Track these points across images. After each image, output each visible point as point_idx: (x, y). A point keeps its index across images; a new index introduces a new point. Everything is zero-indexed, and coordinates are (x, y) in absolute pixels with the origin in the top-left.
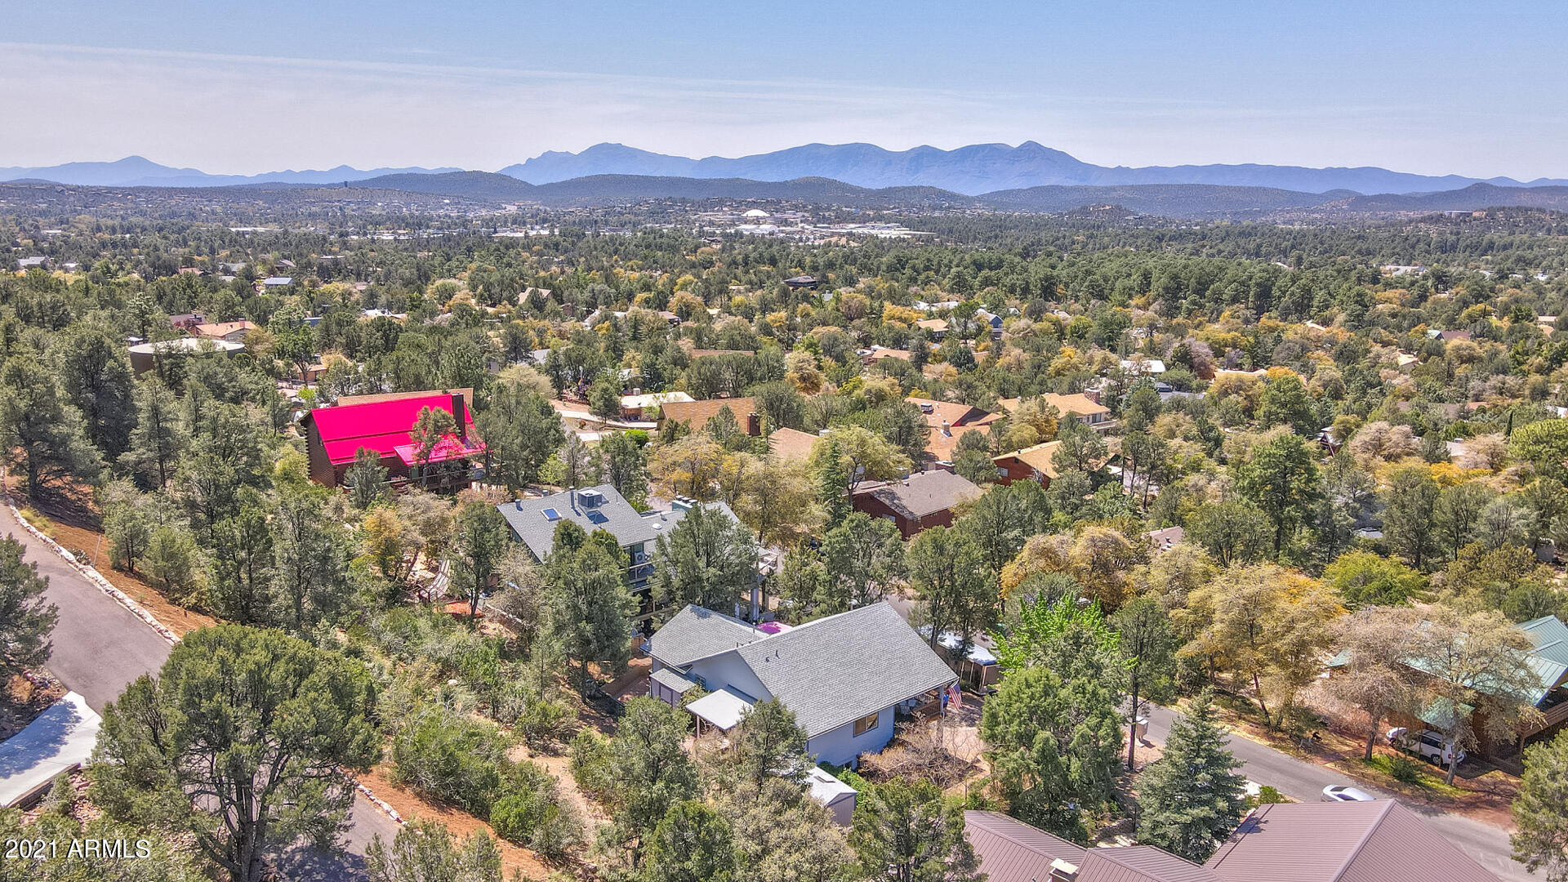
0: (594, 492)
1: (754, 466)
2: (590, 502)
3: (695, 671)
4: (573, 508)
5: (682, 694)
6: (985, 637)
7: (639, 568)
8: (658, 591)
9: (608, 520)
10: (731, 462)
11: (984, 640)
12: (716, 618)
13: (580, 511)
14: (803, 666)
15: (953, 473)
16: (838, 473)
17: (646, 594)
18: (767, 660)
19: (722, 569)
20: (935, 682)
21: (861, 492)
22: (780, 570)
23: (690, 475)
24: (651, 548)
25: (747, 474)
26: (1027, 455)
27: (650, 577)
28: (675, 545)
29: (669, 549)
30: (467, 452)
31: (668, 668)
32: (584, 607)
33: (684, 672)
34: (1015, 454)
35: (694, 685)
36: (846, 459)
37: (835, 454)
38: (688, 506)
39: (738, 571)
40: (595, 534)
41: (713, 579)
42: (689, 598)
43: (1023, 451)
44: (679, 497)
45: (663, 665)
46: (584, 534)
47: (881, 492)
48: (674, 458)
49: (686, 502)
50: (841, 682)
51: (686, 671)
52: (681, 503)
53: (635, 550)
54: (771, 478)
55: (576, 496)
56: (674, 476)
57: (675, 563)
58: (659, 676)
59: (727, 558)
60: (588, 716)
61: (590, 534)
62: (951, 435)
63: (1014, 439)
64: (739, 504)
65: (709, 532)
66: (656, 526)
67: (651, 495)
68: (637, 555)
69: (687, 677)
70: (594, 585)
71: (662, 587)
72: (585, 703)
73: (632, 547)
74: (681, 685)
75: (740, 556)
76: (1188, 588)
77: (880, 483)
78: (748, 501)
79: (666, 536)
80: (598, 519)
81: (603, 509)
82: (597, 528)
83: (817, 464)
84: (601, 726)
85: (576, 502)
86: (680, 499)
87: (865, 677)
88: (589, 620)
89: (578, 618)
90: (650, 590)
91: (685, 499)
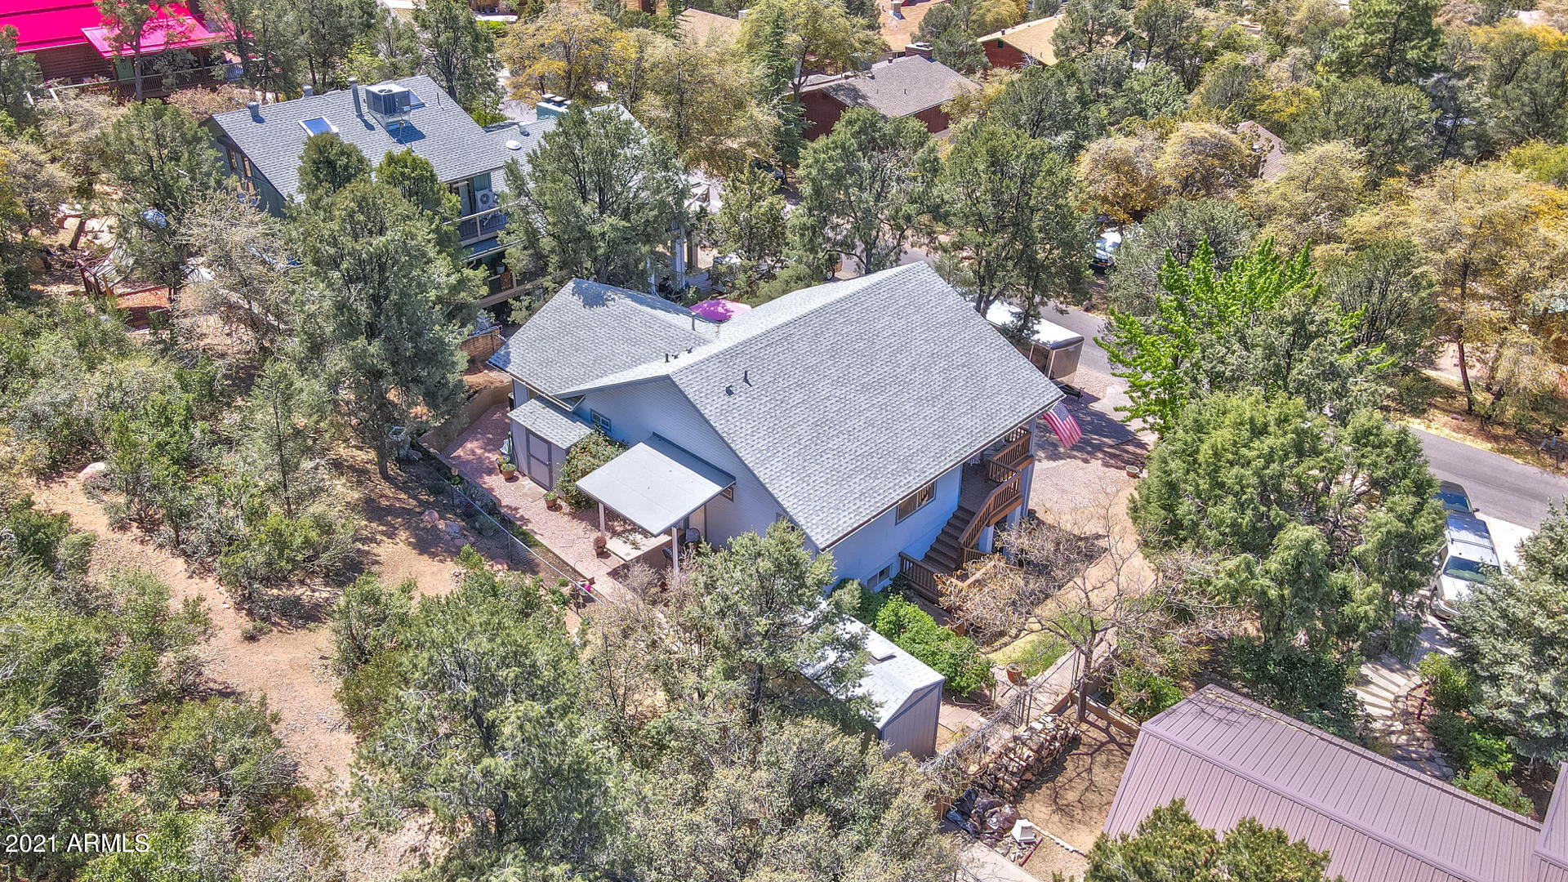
0: (395, 88)
1: (661, 48)
2: (389, 105)
3: (588, 405)
4: (360, 116)
5: (568, 451)
6: (1063, 307)
7: (485, 217)
8: (517, 257)
9: (423, 137)
10: (625, 43)
11: (1062, 312)
12: (621, 303)
13: (372, 121)
14: (798, 397)
15: (931, 59)
16: (783, 60)
17: (496, 262)
18: (729, 392)
19: (626, 216)
20: (1027, 408)
21: (810, 88)
22: (715, 205)
23: (563, 64)
24: (499, 184)
25: (652, 60)
26: (1014, 36)
27: (501, 234)
28: (541, 175)
29: (531, 185)
30: (203, 37)
31: (541, 399)
32: (362, 308)
33: (569, 408)
34: (998, 35)
35: (588, 431)
36: (792, 39)
37: (778, 34)
38: (563, 109)
39: (656, 217)
40: (391, 160)
41: (610, 235)
42: (570, 268)
43: (1008, 31)
44: (547, 96)
45: (533, 394)
46: (361, 160)
47: (839, 88)
48: (540, 39)
49: (560, 104)
50: (870, 423)
51: (575, 407)
52: (550, 106)
53: (474, 188)
54: (692, 65)
55: (362, 96)
56: (539, 68)
57: (542, 207)
58: (526, 415)
59: (635, 197)
60: (390, 510)
61: (377, 160)
62: (902, 18)
63: (989, 17)
64: (643, 106)
65: (598, 152)
66: (512, 144)
67: (506, 99)
68: (479, 195)
69: (576, 416)
70: (380, 262)
71: (525, 248)
72: (386, 477)
73: (471, 180)
74: (566, 433)
75: (658, 191)
76: (1342, 211)
77: (833, 78)
78: (652, 103)
79: (522, 159)
80: (406, 134)
81: (414, 118)
82: (399, 150)
83: (751, 47)
84: (414, 529)
85: (365, 108)
86: (548, 101)
87: (908, 407)
88: (372, 332)
89: (349, 330)
90: (502, 255)
91: (558, 99)
